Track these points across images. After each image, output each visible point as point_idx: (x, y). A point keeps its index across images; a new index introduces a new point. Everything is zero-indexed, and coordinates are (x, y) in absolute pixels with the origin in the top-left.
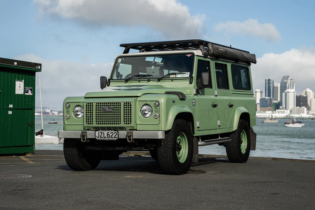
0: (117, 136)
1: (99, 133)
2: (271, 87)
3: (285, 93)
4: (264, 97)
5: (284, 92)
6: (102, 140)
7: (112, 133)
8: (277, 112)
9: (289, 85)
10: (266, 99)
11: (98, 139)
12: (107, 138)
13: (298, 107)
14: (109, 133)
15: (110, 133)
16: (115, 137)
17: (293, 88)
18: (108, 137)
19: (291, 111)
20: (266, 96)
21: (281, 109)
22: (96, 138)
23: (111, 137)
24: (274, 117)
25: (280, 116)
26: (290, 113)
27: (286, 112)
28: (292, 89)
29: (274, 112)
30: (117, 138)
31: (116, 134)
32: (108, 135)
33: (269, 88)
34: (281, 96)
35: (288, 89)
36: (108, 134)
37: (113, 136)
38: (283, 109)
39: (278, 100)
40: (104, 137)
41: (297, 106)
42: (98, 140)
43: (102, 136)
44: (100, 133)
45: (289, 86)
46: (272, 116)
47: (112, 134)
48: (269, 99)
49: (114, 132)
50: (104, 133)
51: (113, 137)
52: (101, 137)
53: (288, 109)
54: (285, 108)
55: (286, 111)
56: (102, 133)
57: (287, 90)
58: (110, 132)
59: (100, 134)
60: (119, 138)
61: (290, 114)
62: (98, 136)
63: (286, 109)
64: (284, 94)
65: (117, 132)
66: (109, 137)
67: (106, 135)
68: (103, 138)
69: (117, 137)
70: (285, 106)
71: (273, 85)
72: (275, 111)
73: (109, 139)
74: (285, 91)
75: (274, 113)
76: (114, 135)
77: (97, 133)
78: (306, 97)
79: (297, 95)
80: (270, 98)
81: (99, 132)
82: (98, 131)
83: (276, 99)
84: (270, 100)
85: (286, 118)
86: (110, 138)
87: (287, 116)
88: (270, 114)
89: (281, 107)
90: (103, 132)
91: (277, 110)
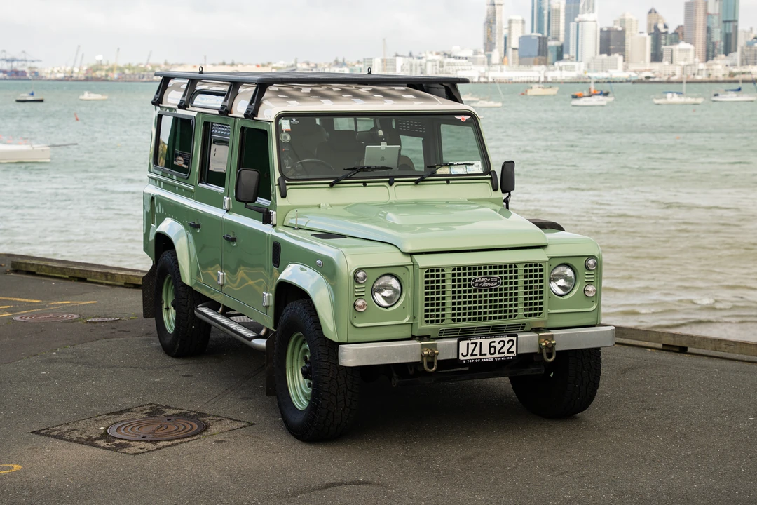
0: (514, 349)
1: (468, 344)
2: (544, 10)
3: (575, 24)
4: (528, 32)
5: (574, 21)
6: (476, 361)
7: (504, 341)
8: (558, 69)
9: (584, 4)
10: (533, 38)
11: (466, 360)
12: (488, 356)
13: (605, 56)
14: (494, 342)
15: (497, 342)
16: (508, 352)
17: (593, 12)
18: (490, 354)
19: (588, 66)
20: (533, 31)
21: (566, 60)
22: (461, 358)
23: (499, 353)
24: (549, 79)
25: (563, 78)
26: (586, 69)
27: (577, 68)
28: (591, 14)
29: (551, 68)
30: (514, 354)
31: (511, 343)
32: (490, 347)
33: (540, 11)
34: (567, 30)
35: (583, 13)
36: (492, 344)
37: (505, 350)
38: (572, 61)
39: (559, 40)
40: (481, 354)
41: (601, 53)
42: (464, 362)
43: (477, 351)
44: (472, 343)
45: (586, 7)
46: (546, 78)
47: (502, 344)
48: (539, 38)
49: (506, 339)
50: (481, 343)
51: (504, 353)
52: (472, 355)
53: (581, 62)
54: (575, 59)
55: (576, 64)
56: (476, 343)
57: (580, 17)
58: (497, 340)
59: (471, 347)
60: (518, 352)
61: (585, 72)
62: (465, 354)
63: (577, 59)
64: (573, 26)
65: (514, 339)
66: (494, 353)
67: (485, 350)
68: (479, 357)
69: (513, 352)
70: (575, 55)
71: (549, 5)
72: (553, 64)
73: (494, 358)
74: (577, 19)
75: (549, 70)
76: (507, 346)
77: (463, 344)
78: (623, 32)
79: (602, 27)
80: (543, 34)
81: (469, 342)
82: (466, 339)
83: (556, 38)
84: (541, 40)
85: (578, 81)
86: (496, 355)
87: (579, 77)
88: (542, 72)
89: (565, 56)
90: (478, 341)
91: (556, 64)
